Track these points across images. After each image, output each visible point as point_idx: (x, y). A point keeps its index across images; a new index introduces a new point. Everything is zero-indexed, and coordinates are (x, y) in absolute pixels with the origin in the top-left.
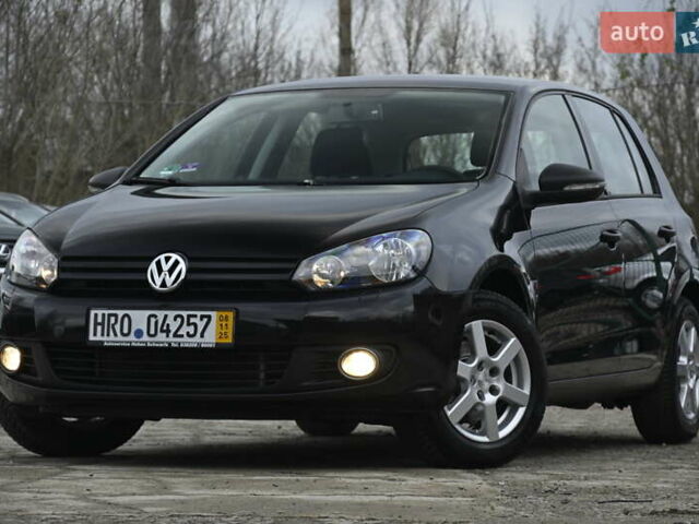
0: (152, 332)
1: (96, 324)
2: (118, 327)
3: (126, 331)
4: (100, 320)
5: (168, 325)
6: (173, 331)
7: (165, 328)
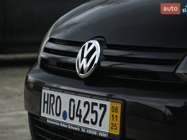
0: (72, 116)
1: (45, 102)
2: (54, 107)
3: (58, 111)
5: (80, 110)
6: (83, 117)
7: (79, 113)
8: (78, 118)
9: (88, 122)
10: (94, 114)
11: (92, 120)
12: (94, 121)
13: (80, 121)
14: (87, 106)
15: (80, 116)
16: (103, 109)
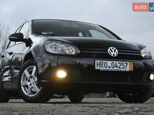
0: (113, 67)
1: (97, 64)
2: (103, 65)
3: (106, 66)
4: (98, 63)
5: (117, 65)
6: (118, 67)
7: (116, 66)
8: (116, 68)
9: (121, 68)
10: (123, 66)
11: (122, 67)
12: (123, 67)
13: (117, 68)
14: (120, 64)
15: (117, 67)
16: (126, 64)
